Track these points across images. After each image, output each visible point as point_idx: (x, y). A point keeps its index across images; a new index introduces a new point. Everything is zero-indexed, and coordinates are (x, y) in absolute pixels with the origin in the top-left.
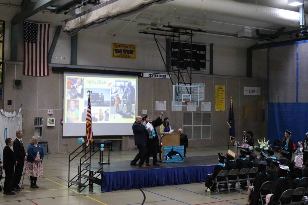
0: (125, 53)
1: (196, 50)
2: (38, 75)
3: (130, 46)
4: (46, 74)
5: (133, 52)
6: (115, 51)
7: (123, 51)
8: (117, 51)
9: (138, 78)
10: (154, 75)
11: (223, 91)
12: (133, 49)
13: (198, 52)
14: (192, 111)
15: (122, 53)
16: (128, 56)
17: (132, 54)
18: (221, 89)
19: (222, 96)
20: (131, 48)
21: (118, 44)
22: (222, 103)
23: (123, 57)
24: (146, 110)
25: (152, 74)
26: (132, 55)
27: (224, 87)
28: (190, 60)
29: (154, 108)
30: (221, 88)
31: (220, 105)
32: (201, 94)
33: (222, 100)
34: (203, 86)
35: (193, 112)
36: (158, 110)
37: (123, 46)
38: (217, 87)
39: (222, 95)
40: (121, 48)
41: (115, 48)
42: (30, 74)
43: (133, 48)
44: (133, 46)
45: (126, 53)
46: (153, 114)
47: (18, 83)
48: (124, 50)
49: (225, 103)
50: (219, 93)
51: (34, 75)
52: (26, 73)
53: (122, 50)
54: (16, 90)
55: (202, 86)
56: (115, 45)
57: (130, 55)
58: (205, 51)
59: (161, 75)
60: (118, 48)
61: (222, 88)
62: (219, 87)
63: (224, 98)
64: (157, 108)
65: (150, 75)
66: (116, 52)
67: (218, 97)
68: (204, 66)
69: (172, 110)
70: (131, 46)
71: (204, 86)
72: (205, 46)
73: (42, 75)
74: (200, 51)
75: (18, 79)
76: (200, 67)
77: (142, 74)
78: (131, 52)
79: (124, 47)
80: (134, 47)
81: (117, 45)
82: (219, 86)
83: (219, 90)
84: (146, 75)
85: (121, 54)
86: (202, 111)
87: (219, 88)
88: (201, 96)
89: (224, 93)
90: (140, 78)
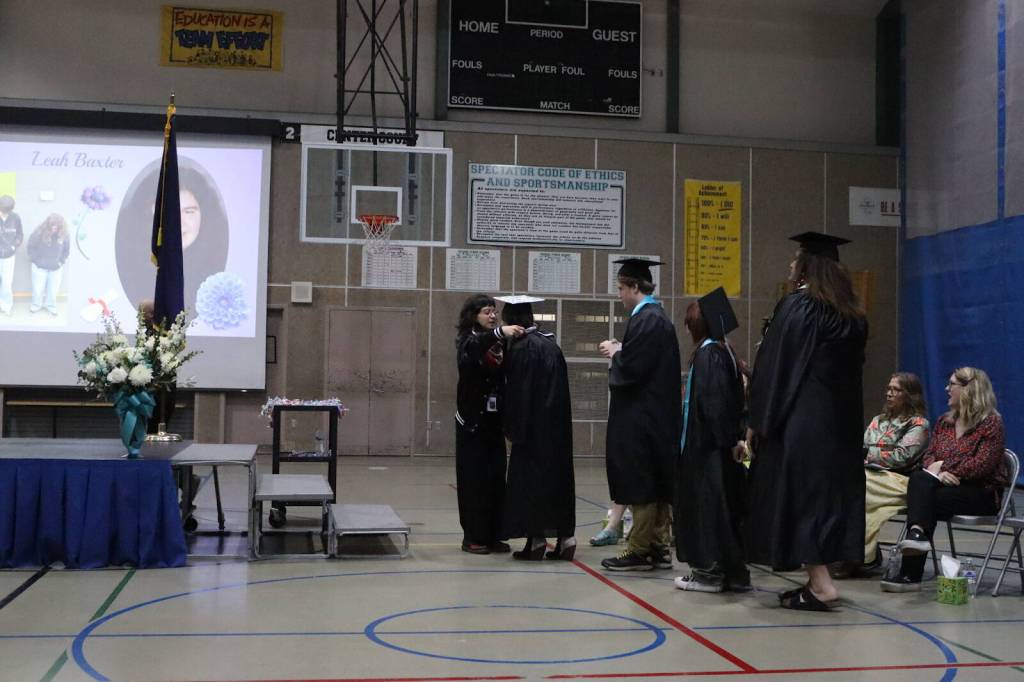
0: (227, 48)
1: (586, 27)
3: (252, 16)
5: (267, 43)
6: (176, 40)
7: (215, 37)
8: (187, 39)
9: (269, 147)
10: (356, 133)
11: (729, 205)
12: (265, 30)
13: (599, 36)
14: (559, 296)
15: (210, 46)
16: (243, 58)
17: (261, 48)
18: (717, 194)
19: (723, 228)
20: (254, 24)
21: (190, 9)
22: (728, 259)
23: (215, 61)
24: (309, 285)
26: (261, 56)
27: (733, 189)
28: (554, 69)
29: (356, 276)
30: (717, 191)
31: (712, 270)
33: (722, 249)
34: (617, 182)
35: (560, 300)
36: (375, 285)
37: (216, 16)
38: (692, 187)
39: (723, 222)
40: (207, 24)
41: (178, 28)
43: (265, 23)
44: (266, 15)
45: (233, 47)
46: (346, 304)
48: (219, 34)
49: (744, 260)
50: (705, 215)
53: (211, 34)
55: (610, 182)
56: (177, 13)
57: (248, 53)
58: (637, 29)
59: (393, 131)
60: (192, 27)
61: (725, 194)
62: (708, 188)
63: (735, 240)
64: (369, 275)
66: (183, 43)
67: (702, 232)
68: (629, 94)
69: (448, 286)
70: (256, 15)
71: (623, 183)
72: (638, 6)
74: (607, 28)
76: (610, 100)
77: (291, 130)
78: (256, 41)
79: (222, 23)
80: (268, 19)
81: (187, 13)
82: (706, 183)
83: (706, 203)
84: (313, 134)
85: (206, 50)
86: (612, 297)
87: (707, 191)
88: (607, 227)
89: (735, 214)
90: (285, 145)
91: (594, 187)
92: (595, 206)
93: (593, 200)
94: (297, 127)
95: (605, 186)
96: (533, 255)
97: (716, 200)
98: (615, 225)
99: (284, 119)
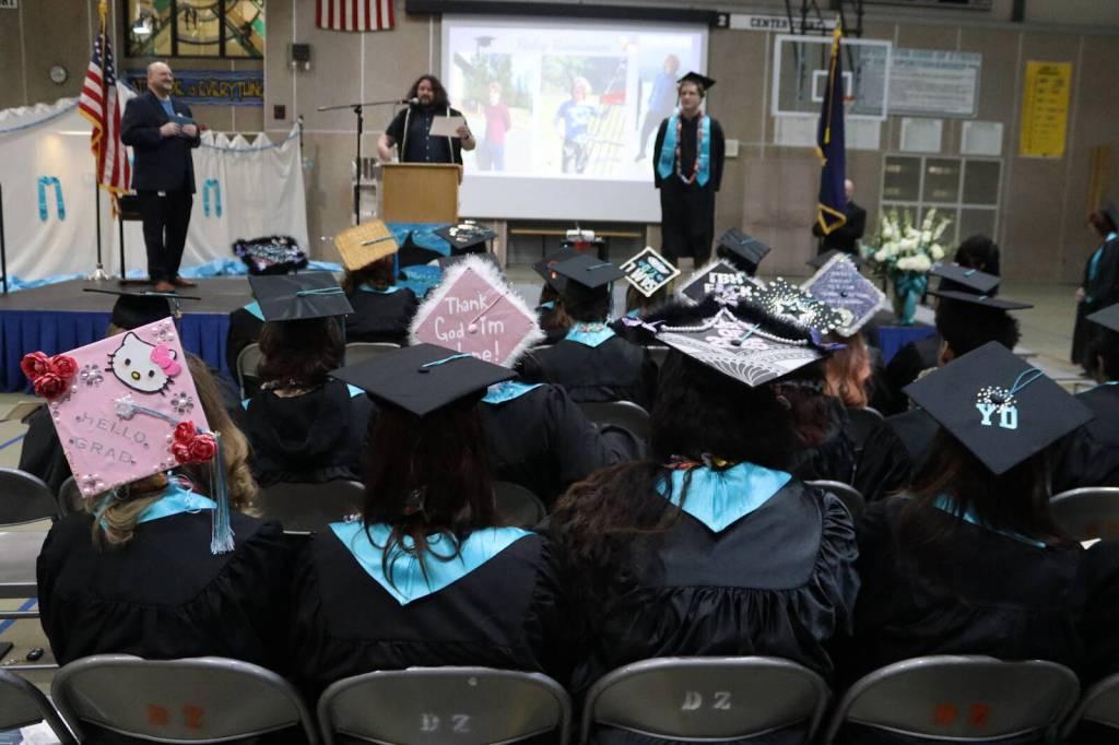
2: (362, 26)
4: (386, 24)
9: (707, 32)
10: (773, 21)
11: (1060, 82)
14: (922, 153)
18: (1052, 74)
19: (1054, 102)
22: (1056, 126)
24: (736, 142)
25: (766, 18)
27: (1065, 69)
29: (770, 136)
30: (1052, 71)
31: (1043, 135)
32: (964, 92)
33: (1052, 118)
34: (973, 63)
35: (924, 157)
36: (784, 142)
38: (1033, 67)
39: (1054, 97)
42: (337, 25)
46: (762, 158)
47: (301, 53)
49: (1068, 130)
50: (1041, 91)
51: (349, 26)
52: (325, 24)
54: (297, 75)
55: (969, 63)
61: (1057, 74)
62: (1046, 68)
63: (1062, 110)
64: (780, 135)
65: (755, 22)
67: (1038, 105)
71: (978, 63)
73: (374, 26)
75: (302, 41)
77: (723, 18)
82: (1044, 64)
83: (1043, 81)
84: (740, 22)
86: (963, 155)
87: (1045, 71)
88: (963, 99)
89: (1065, 90)
90: (718, 31)
91: (955, 67)
92: (955, 83)
93: (954, 77)
94: (728, 16)
95: (964, 66)
96: (906, 122)
97: (1051, 79)
98: (970, 98)
99: (720, 9)
